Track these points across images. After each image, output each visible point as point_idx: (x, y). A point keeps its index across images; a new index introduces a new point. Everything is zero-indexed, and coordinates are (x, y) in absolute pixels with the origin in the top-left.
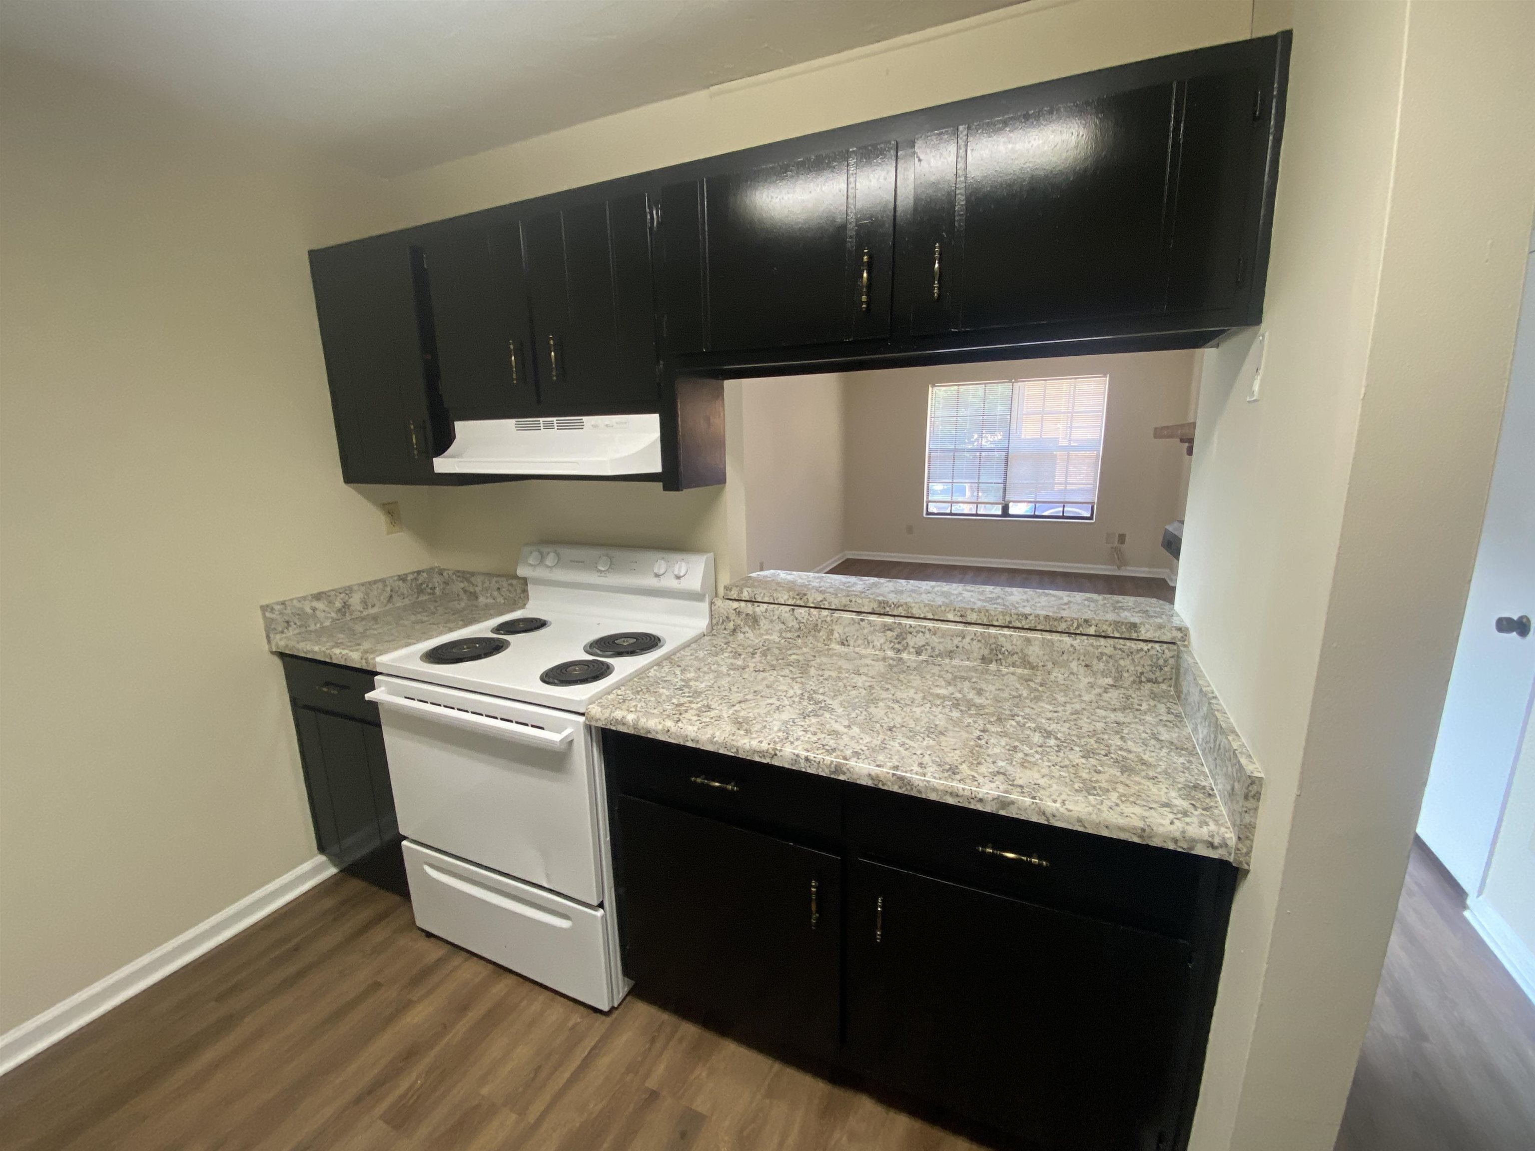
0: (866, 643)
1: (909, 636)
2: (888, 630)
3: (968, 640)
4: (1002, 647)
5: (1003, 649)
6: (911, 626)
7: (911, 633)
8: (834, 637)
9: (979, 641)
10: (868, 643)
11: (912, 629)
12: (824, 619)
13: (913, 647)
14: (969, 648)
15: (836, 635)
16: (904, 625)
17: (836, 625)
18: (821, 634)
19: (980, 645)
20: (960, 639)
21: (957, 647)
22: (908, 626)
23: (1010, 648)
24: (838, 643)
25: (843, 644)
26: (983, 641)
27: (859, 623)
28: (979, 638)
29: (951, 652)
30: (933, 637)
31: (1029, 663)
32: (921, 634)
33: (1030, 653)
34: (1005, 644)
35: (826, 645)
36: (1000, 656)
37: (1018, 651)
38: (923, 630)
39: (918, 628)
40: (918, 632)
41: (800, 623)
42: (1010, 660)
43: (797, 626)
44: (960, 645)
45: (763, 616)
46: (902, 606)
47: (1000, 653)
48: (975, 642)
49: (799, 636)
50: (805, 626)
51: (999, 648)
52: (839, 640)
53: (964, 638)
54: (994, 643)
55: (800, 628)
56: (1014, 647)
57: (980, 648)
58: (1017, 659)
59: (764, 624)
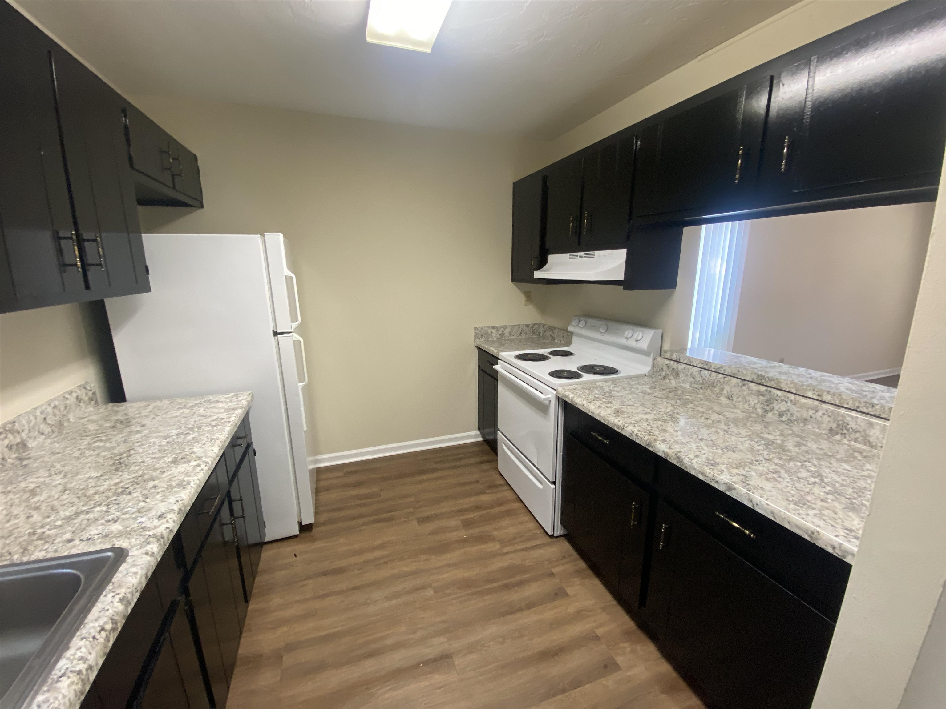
0: (744, 401)
1: (776, 402)
2: (761, 395)
3: (820, 413)
4: (848, 424)
5: (849, 427)
6: (778, 395)
7: (777, 400)
8: (724, 392)
9: (829, 416)
10: (746, 401)
11: (778, 398)
12: (718, 380)
13: (777, 411)
14: (820, 419)
15: (725, 392)
16: (772, 393)
17: (726, 385)
18: (716, 389)
19: (829, 419)
20: (814, 412)
21: (811, 417)
22: (776, 395)
23: (854, 427)
24: (725, 397)
25: (729, 398)
26: (832, 417)
27: (741, 387)
28: (830, 414)
29: (806, 420)
30: (794, 406)
31: (869, 442)
32: (784, 402)
33: (871, 434)
34: (850, 423)
35: (717, 397)
36: (845, 431)
37: (861, 430)
38: (786, 400)
39: (783, 398)
40: (782, 400)
41: (703, 379)
42: (853, 436)
43: (701, 381)
44: (814, 416)
45: (682, 371)
46: (774, 380)
47: (846, 429)
48: (825, 416)
49: (702, 388)
50: (706, 382)
51: (845, 425)
52: (726, 395)
53: (817, 411)
54: (842, 420)
55: (703, 383)
56: (858, 426)
57: (829, 421)
58: (859, 436)
59: (682, 377)
